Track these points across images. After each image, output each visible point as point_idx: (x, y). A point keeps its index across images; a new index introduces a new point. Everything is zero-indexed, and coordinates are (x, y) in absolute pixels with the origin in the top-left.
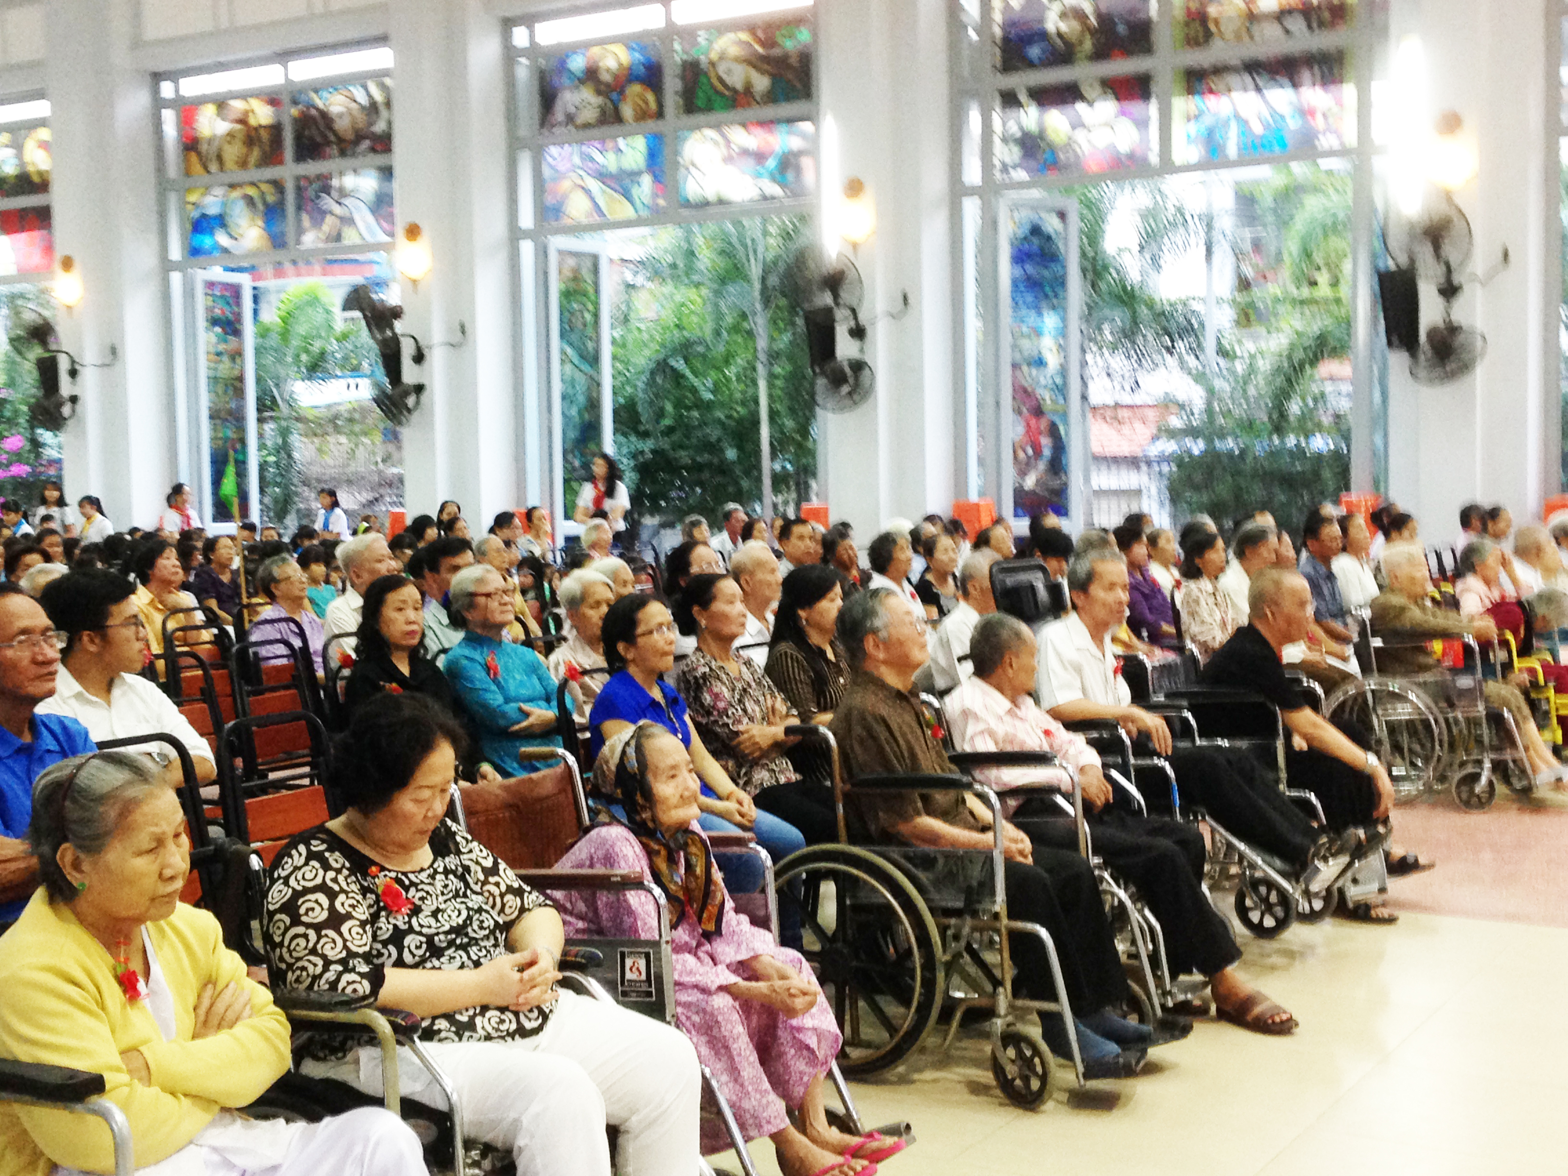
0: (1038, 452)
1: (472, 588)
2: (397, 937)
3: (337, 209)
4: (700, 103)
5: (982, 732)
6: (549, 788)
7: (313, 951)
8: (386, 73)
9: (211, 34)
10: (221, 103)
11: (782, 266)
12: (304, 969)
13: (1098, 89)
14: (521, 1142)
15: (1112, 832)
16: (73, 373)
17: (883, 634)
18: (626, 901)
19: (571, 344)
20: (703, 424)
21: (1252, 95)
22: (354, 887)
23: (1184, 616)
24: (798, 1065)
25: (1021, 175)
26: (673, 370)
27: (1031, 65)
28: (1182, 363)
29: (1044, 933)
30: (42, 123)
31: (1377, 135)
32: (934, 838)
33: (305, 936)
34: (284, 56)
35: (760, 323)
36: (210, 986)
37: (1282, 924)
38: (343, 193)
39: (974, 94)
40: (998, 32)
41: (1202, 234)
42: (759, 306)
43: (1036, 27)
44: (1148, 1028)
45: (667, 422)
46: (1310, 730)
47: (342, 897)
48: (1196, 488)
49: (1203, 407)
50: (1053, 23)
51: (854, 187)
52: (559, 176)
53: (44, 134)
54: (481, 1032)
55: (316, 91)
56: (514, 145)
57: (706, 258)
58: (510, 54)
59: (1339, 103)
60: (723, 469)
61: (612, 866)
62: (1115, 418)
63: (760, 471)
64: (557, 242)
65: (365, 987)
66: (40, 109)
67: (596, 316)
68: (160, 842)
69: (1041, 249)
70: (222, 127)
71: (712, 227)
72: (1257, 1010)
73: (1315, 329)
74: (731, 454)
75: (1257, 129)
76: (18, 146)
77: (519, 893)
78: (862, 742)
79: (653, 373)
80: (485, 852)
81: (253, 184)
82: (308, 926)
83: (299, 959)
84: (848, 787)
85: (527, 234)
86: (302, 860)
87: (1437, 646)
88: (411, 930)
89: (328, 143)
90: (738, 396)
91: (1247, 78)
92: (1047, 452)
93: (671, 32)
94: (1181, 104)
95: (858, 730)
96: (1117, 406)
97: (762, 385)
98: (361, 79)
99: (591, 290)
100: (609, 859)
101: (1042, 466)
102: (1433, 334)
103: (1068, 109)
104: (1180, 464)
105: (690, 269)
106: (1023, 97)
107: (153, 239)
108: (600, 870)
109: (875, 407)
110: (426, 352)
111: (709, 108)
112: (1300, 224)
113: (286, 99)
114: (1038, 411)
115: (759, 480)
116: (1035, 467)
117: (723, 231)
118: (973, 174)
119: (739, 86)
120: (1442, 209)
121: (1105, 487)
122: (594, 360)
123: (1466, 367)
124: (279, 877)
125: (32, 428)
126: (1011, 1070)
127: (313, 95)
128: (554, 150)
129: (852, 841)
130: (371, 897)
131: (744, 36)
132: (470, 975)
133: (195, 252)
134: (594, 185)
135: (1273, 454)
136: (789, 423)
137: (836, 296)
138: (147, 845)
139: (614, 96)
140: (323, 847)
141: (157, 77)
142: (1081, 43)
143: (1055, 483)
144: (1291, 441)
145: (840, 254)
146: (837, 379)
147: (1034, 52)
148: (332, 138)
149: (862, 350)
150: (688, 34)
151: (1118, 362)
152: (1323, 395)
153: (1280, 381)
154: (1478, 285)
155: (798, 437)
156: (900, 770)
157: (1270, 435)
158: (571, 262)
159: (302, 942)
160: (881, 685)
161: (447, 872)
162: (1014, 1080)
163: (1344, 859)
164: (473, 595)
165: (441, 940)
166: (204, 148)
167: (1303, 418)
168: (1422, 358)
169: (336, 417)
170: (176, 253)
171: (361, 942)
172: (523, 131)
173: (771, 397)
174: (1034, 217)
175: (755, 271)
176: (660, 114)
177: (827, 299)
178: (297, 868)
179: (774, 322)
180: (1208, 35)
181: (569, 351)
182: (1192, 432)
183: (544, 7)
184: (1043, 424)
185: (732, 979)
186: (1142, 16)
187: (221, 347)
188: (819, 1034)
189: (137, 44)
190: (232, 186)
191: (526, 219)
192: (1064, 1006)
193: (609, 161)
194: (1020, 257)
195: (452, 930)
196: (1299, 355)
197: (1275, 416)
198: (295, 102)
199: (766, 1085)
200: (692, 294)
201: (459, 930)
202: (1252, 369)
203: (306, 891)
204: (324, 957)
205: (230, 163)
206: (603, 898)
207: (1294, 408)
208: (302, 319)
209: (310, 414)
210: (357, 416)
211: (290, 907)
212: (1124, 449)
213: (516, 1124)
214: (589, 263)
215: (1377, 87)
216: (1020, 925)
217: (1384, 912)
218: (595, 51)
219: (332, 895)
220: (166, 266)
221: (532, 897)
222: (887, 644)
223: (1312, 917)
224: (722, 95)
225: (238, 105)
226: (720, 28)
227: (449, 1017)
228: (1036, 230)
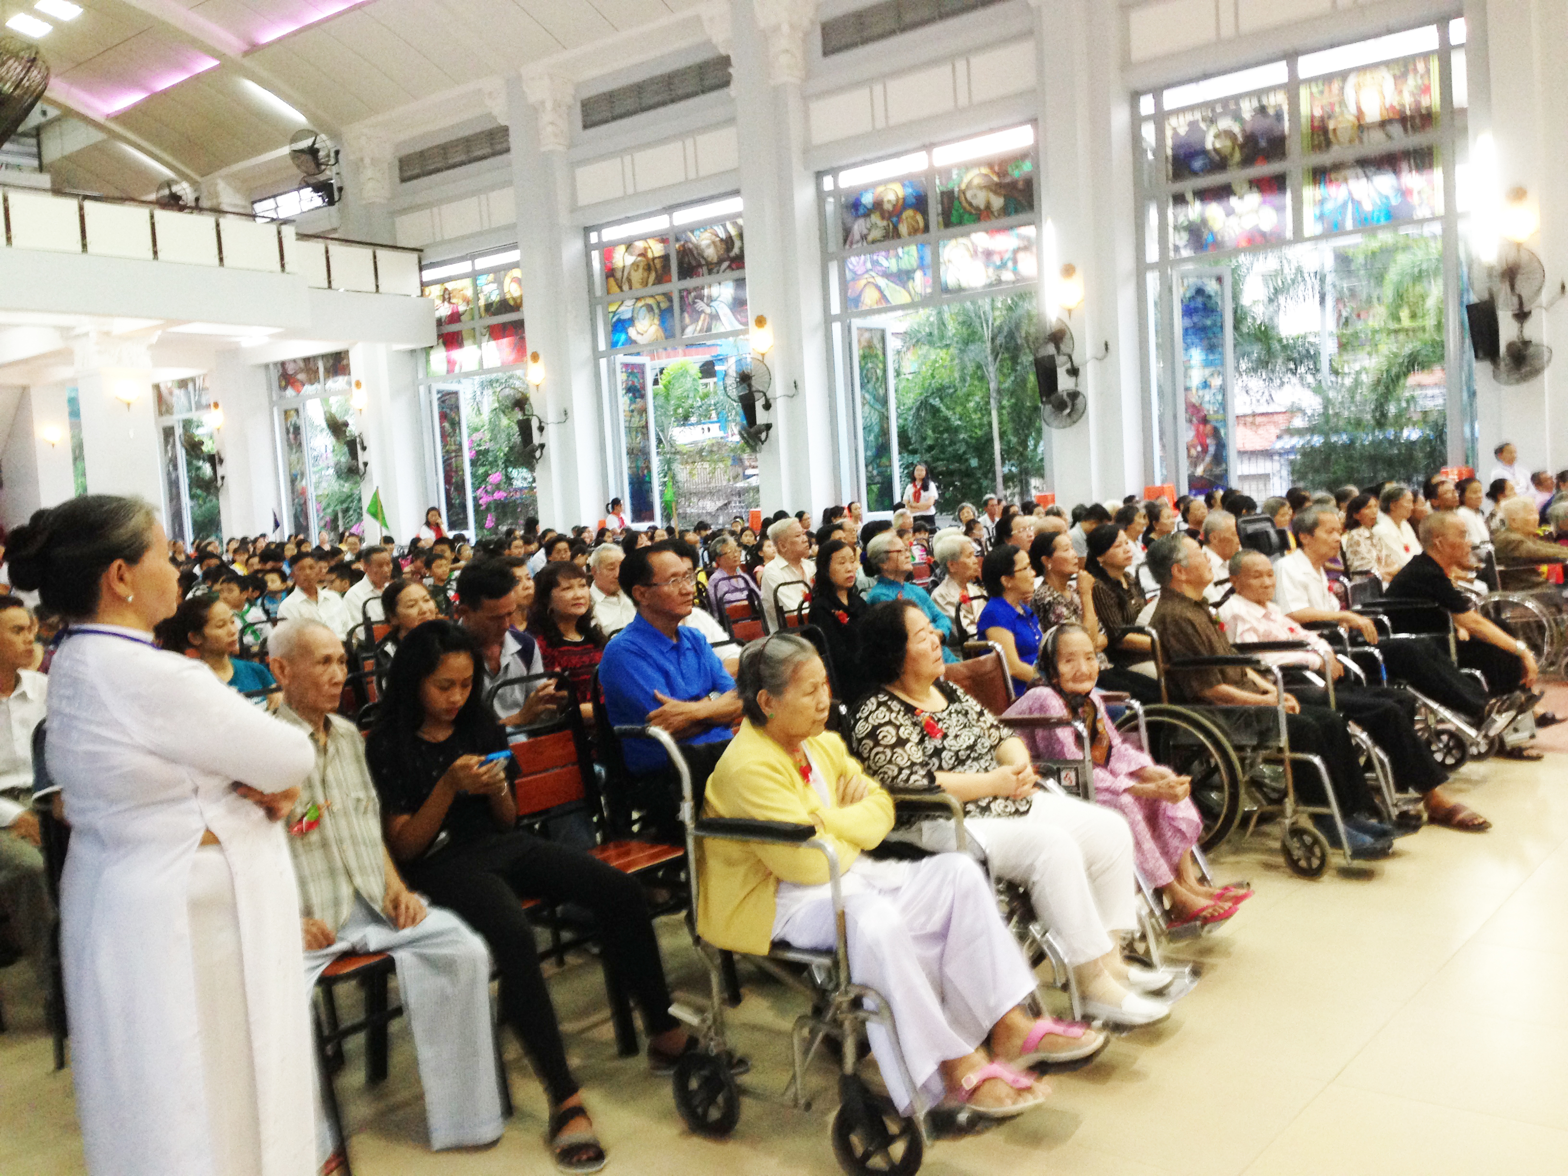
0: (1205, 449)
1: (887, 548)
2: (938, 752)
3: (708, 310)
4: (954, 219)
5: (1248, 630)
6: (989, 666)
7: (890, 762)
8: (739, 215)
9: (623, 198)
10: (629, 245)
11: (1006, 329)
12: (885, 773)
13: (1246, 186)
14: (1035, 878)
15: (1346, 696)
16: (541, 429)
17: (1184, 563)
18: (1056, 735)
19: (868, 391)
20: (952, 443)
21: (1364, 181)
22: (908, 722)
23: (1349, 555)
24: (1174, 842)
25: (1186, 253)
26: (932, 406)
27: (1195, 173)
28: (1302, 379)
29: (1317, 760)
30: (515, 265)
31: (1460, 206)
32: (1230, 699)
33: (884, 752)
34: (669, 209)
35: (991, 371)
36: (842, 779)
37: (1459, 762)
38: (711, 299)
39: (1152, 198)
40: (1169, 152)
41: (1317, 288)
42: (990, 358)
43: (1198, 147)
44: (1388, 826)
45: (929, 442)
46: (1473, 625)
47: (902, 729)
48: (1317, 471)
49: (1321, 411)
50: (1210, 143)
51: (1069, 270)
52: (856, 277)
53: (516, 273)
54: (994, 812)
55: (692, 232)
56: (826, 258)
57: (952, 328)
58: (821, 196)
59: (1430, 182)
60: (968, 473)
61: (1045, 712)
62: (1253, 423)
63: (994, 473)
64: (857, 323)
65: (925, 782)
66: (513, 256)
67: (885, 371)
68: (815, 688)
69: (1204, 304)
70: (630, 260)
71: (955, 307)
72: (1461, 816)
73: (1407, 349)
74: (974, 463)
75: (1367, 207)
76: (500, 283)
77: (997, 728)
78: (1174, 635)
79: (918, 409)
80: (975, 702)
81: (652, 296)
82: (886, 746)
83: (881, 767)
84: (1168, 666)
85: (836, 318)
86: (874, 707)
87: (1544, 568)
88: (944, 748)
89: (700, 265)
90: (977, 422)
91: (1360, 171)
92: (1212, 449)
93: (931, 173)
94: (1310, 193)
95: (1172, 628)
96: (1254, 415)
97: (994, 413)
98: (720, 221)
99: (880, 353)
100: (1042, 708)
101: (1208, 459)
102: (1510, 346)
103: (1225, 203)
104: (1305, 454)
105: (942, 337)
106: (1189, 196)
107: (588, 337)
108: (1036, 715)
109: (1088, 423)
110: (771, 401)
111: (960, 223)
112: (1392, 276)
113: (672, 239)
114: (1204, 421)
115: (994, 479)
116: (1203, 460)
117: (964, 309)
118: (1152, 254)
119: (982, 207)
120: (1512, 256)
121: (1246, 473)
122: (885, 402)
123: (1536, 372)
124: (860, 718)
125: (506, 467)
126: (1297, 853)
127: (690, 234)
128: (853, 260)
129: (1172, 701)
130: (918, 729)
131: (985, 170)
132: (983, 776)
133: (613, 345)
134: (882, 282)
135: (1376, 444)
136: (1014, 440)
137: (1058, 348)
138: (810, 690)
139: (895, 219)
140: (886, 698)
141: (587, 230)
142: (1232, 155)
143: (1217, 471)
144: (1391, 433)
145: (1059, 319)
146: (1060, 406)
147: (1197, 164)
148: (703, 262)
149: (1076, 385)
150: (946, 172)
151: (1256, 383)
152: (1413, 397)
153: (1381, 389)
154: (1544, 311)
155: (1021, 449)
156: (1205, 654)
157: (1374, 429)
158: (867, 335)
159: (882, 757)
160: (1183, 598)
161: (958, 712)
162: (1299, 860)
163: (1512, 713)
164: (888, 552)
165: (963, 754)
166: (619, 275)
167: (1399, 416)
168: (1502, 364)
169: (702, 450)
170: (602, 346)
171: (917, 756)
172: (832, 247)
173: (1001, 422)
174: (1199, 283)
175: (987, 334)
176: (926, 229)
177: (1051, 349)
178: (871, 713)
179: (1000, 370)
180: (1328, 144)
181: (867, 396)
182: (1312, 430)
183: (844, 162)
184: (1209, 428)
185: (1131, 783)
186: (1277, 133)
187: (633, 407)
188: (1189, 821)
189: (574, 208)
190: (638, 299)
191: (836, 308)
192: (1335, 809)
193: (891, 264)
194: (1188, 311)
195: (968, 748)
196: (1394, 371)
197: (1377, 414)
198: (677, 240)
199: (1158, 854)
200: (943, 353)
201: (971, 748)
202: (1357, 383)
203: (881, 725)
204: (898, 765)
205: (636, 284)
206: (1040, 733)
207: (1392, 409)
208: (677, 385)
209: (685, 449)
210: (715, 449)
211: (873, 734)
212: (1258, 446)
213: (1031, 868)
214: (879, 335)
215: (1461, 170)
216: (1300, 756)
217: (1534, 752)
218: (880, 189)
219: (898, 728)
220: (596, 355)
221: (1005, 731)
222: (1188, 570)
223: (1480, 757)
224: (971, 214)
225: (640, 245)
226: (967, 167)
227: (975, 801)
228: (1200, 292)
